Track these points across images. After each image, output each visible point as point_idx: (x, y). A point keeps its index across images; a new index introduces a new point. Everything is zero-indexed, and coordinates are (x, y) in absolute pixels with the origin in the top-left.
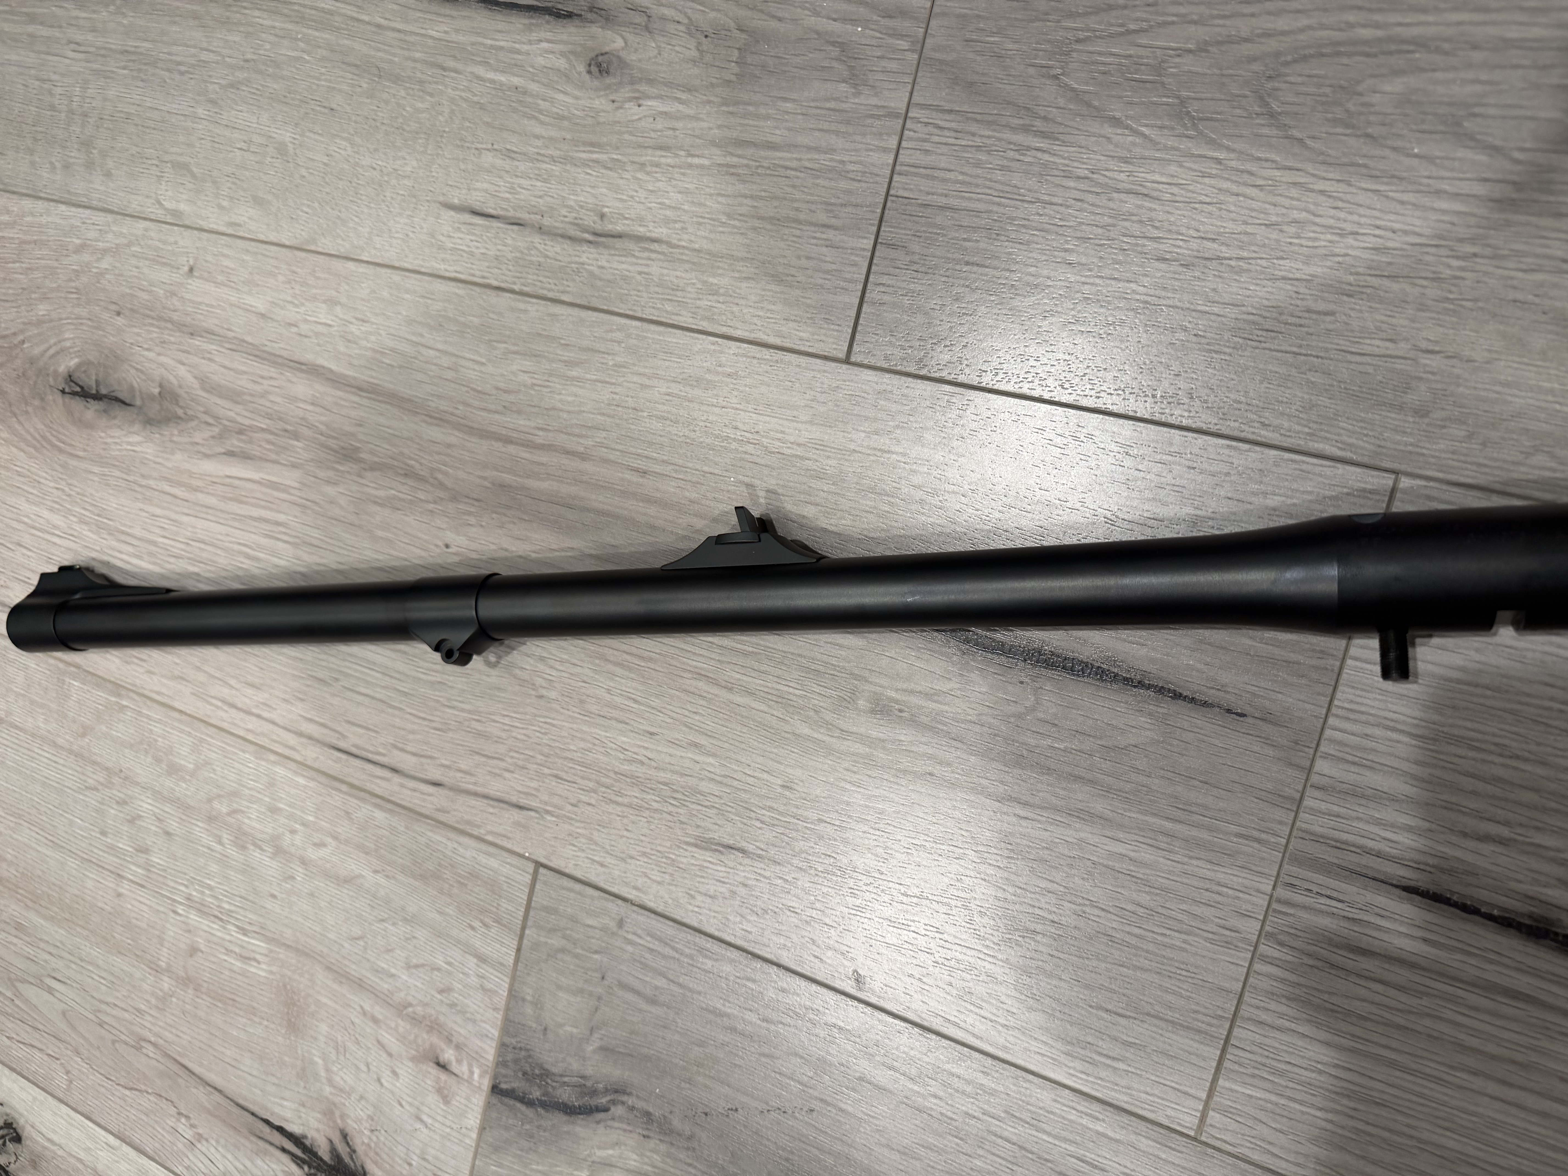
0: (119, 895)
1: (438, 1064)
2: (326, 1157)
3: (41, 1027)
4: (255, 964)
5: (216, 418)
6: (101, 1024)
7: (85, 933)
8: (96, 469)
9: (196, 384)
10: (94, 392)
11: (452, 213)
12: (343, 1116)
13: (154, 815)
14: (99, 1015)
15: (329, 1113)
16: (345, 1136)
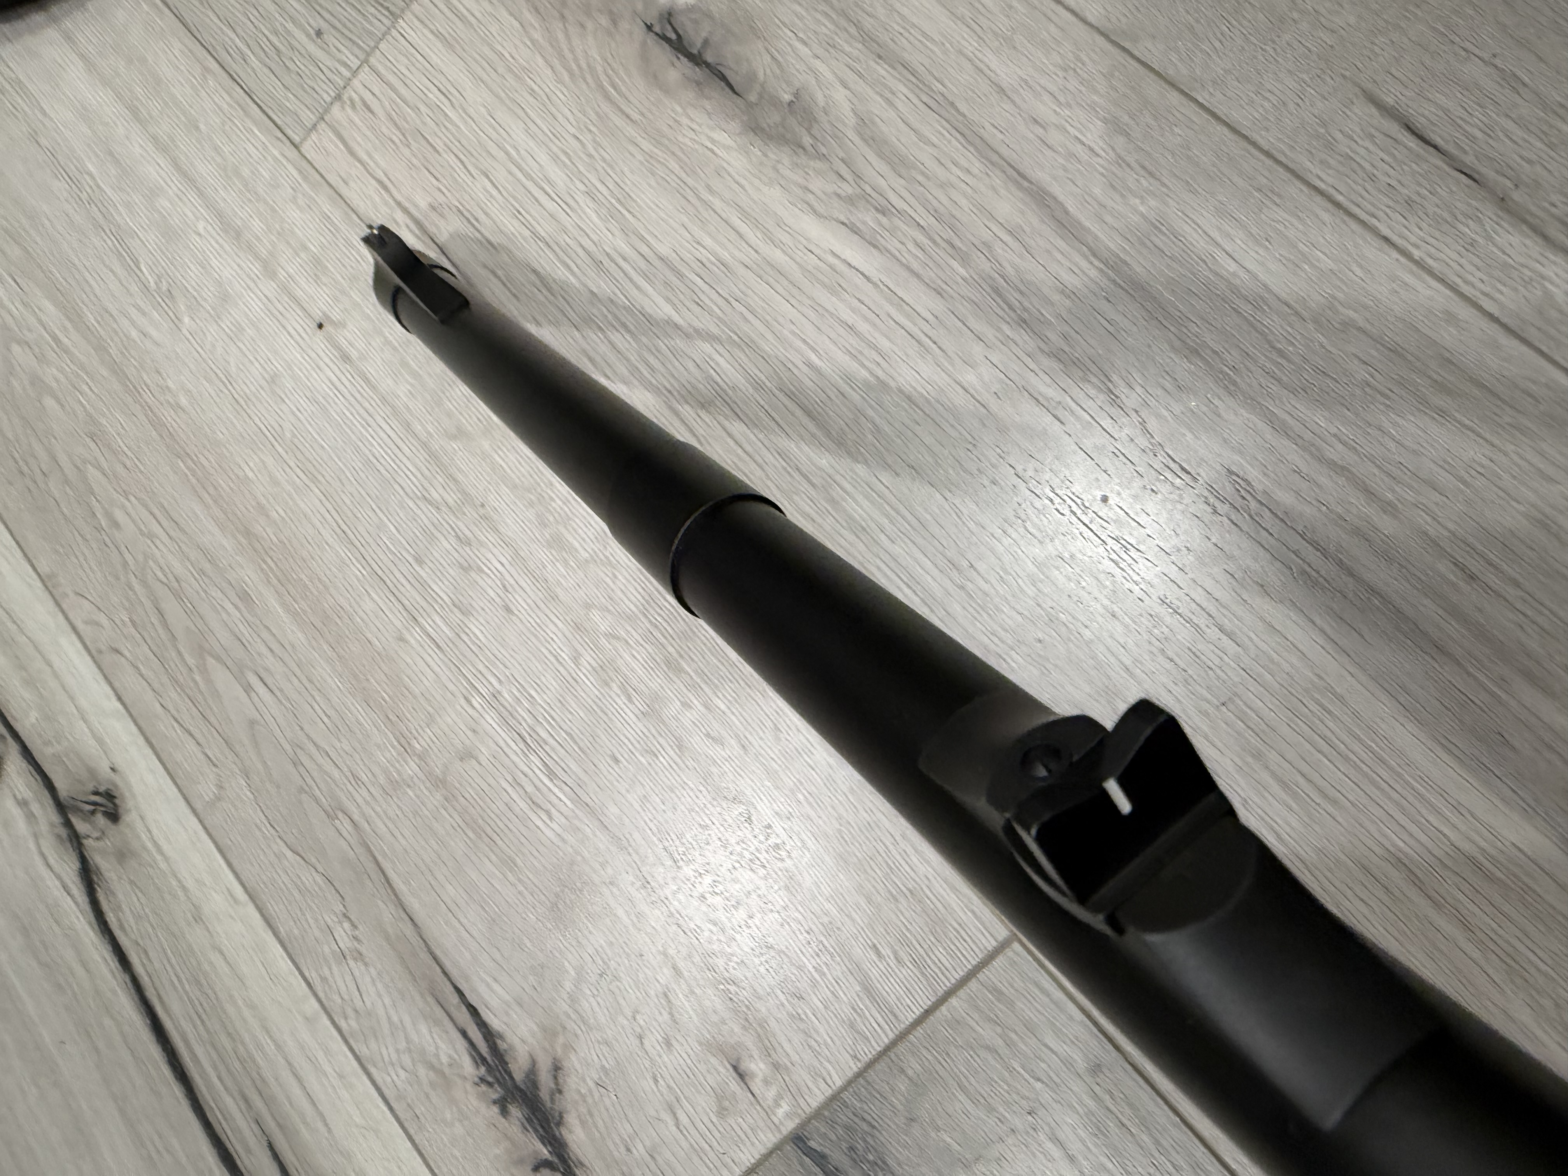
0: (401, 639)
1: (735, 1068)
2: (519, 1076)
3: (212, 719)
4: (545, 818)
5: (858, 176)
6: (296, 763)
7: (330, 653)
8: (646, 145)
9: (851, 120)
10: (695, 51)
11: (1374, 111)
12: (568, 1047)
13: (502, 579)
14: (299, 751)
15: (550, 1032)
16: (557, 1068)
